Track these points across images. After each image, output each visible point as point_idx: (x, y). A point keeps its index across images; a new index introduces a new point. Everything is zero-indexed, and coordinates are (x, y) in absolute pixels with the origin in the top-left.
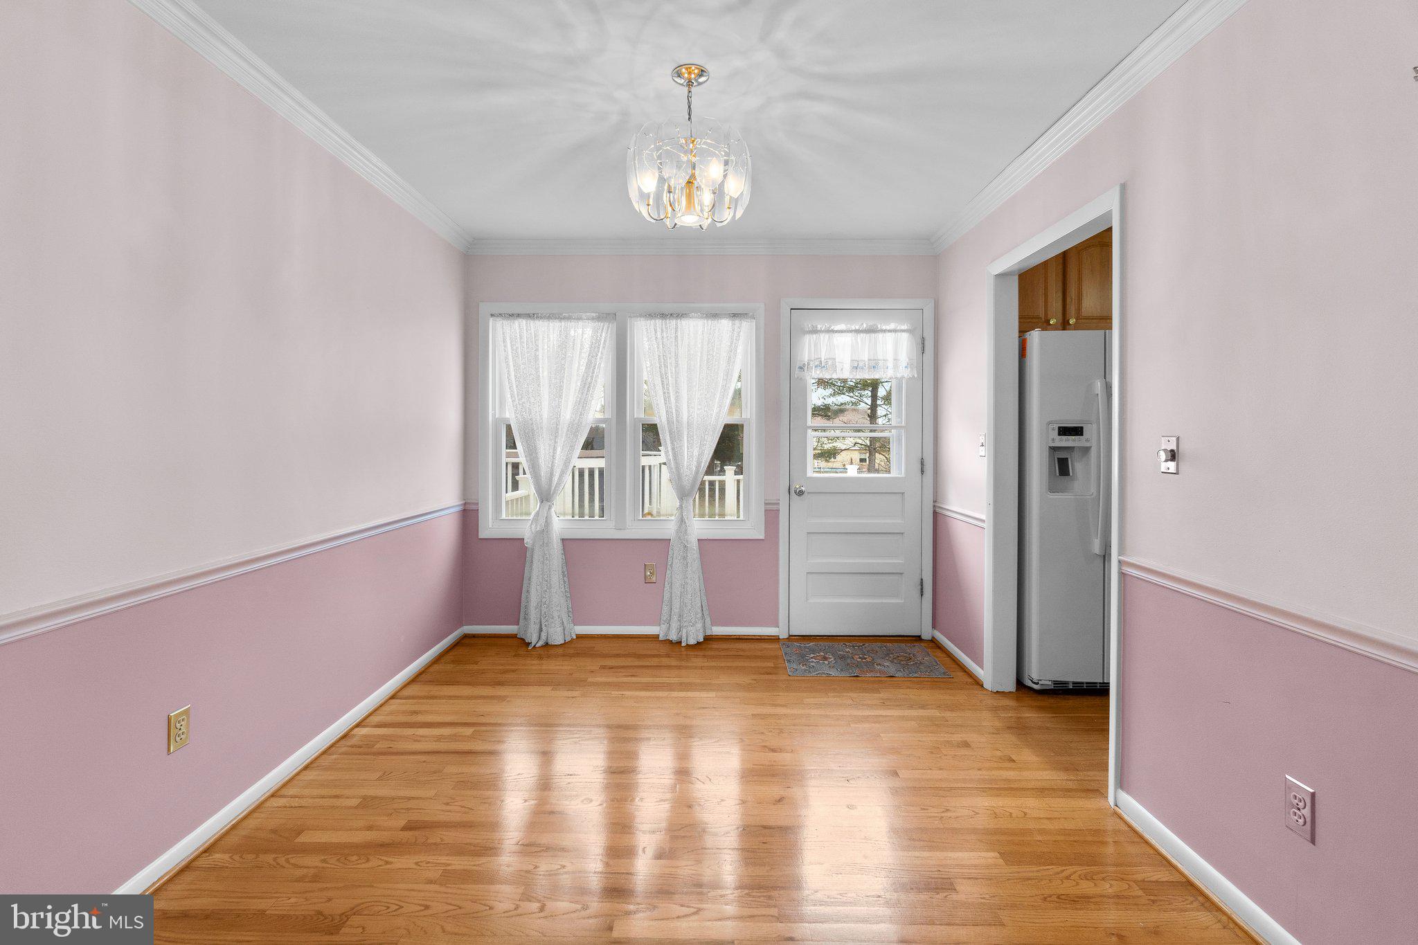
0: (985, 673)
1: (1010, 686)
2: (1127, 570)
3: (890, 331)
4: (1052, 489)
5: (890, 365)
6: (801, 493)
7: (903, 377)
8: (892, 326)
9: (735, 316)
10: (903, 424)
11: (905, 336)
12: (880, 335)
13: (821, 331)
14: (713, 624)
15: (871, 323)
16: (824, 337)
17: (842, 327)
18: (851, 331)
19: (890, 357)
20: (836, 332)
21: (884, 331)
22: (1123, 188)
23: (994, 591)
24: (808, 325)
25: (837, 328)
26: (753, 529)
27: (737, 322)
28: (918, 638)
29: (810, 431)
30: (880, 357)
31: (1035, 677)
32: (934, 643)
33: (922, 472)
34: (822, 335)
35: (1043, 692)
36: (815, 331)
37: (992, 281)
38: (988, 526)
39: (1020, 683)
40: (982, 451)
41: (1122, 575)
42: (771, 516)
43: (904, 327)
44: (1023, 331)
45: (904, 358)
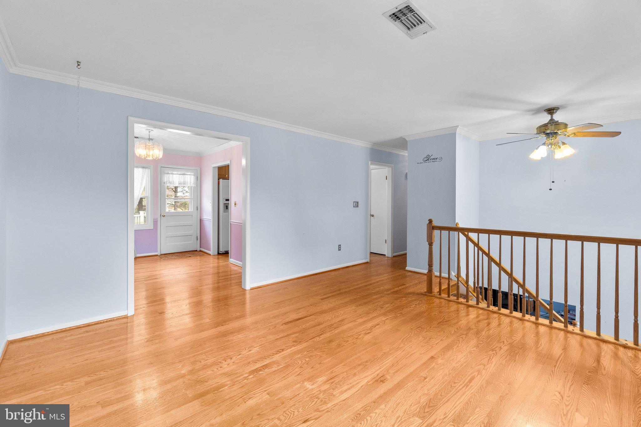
0: (210, 252)
1: (216, 253)
2: (231, 223)
3: (189, 175)
4: (224, 212)
5: (189, 183)
6: (164, 216)
7: (192, 186)
8: (189, 174)
9: (143, 167)
10: (192, 198)
11: (193, 176)
12: (186, 176)
13: (170, 174)
14: (138, 253)
15: (184, 173)
16: (171, 175)
17: (176, 173)
18: (178, 174)
19: (189, 181)
20: (174, 174)
21: (187, 175)
22: (231, 160)
23: (213, 235)
24: (166, 172)
25: (174, 173)
26: (150, 226)
27: (144, 169)
28: (197, 251)
29: (166, 200)
30: (186, 181)
31: (221, 250)
32: (200, 251)
33: (197, 210)
34: (170, 175)
35: (223, 254)
36: (168, 173)
37: (212, 168)
38: (212, 220)
39: (218, 253)
40: (211, 204)
41: (230, 224)
42: (155, 222)
43: (193, 174)
44: (219, 179)
45: (192, 181)
